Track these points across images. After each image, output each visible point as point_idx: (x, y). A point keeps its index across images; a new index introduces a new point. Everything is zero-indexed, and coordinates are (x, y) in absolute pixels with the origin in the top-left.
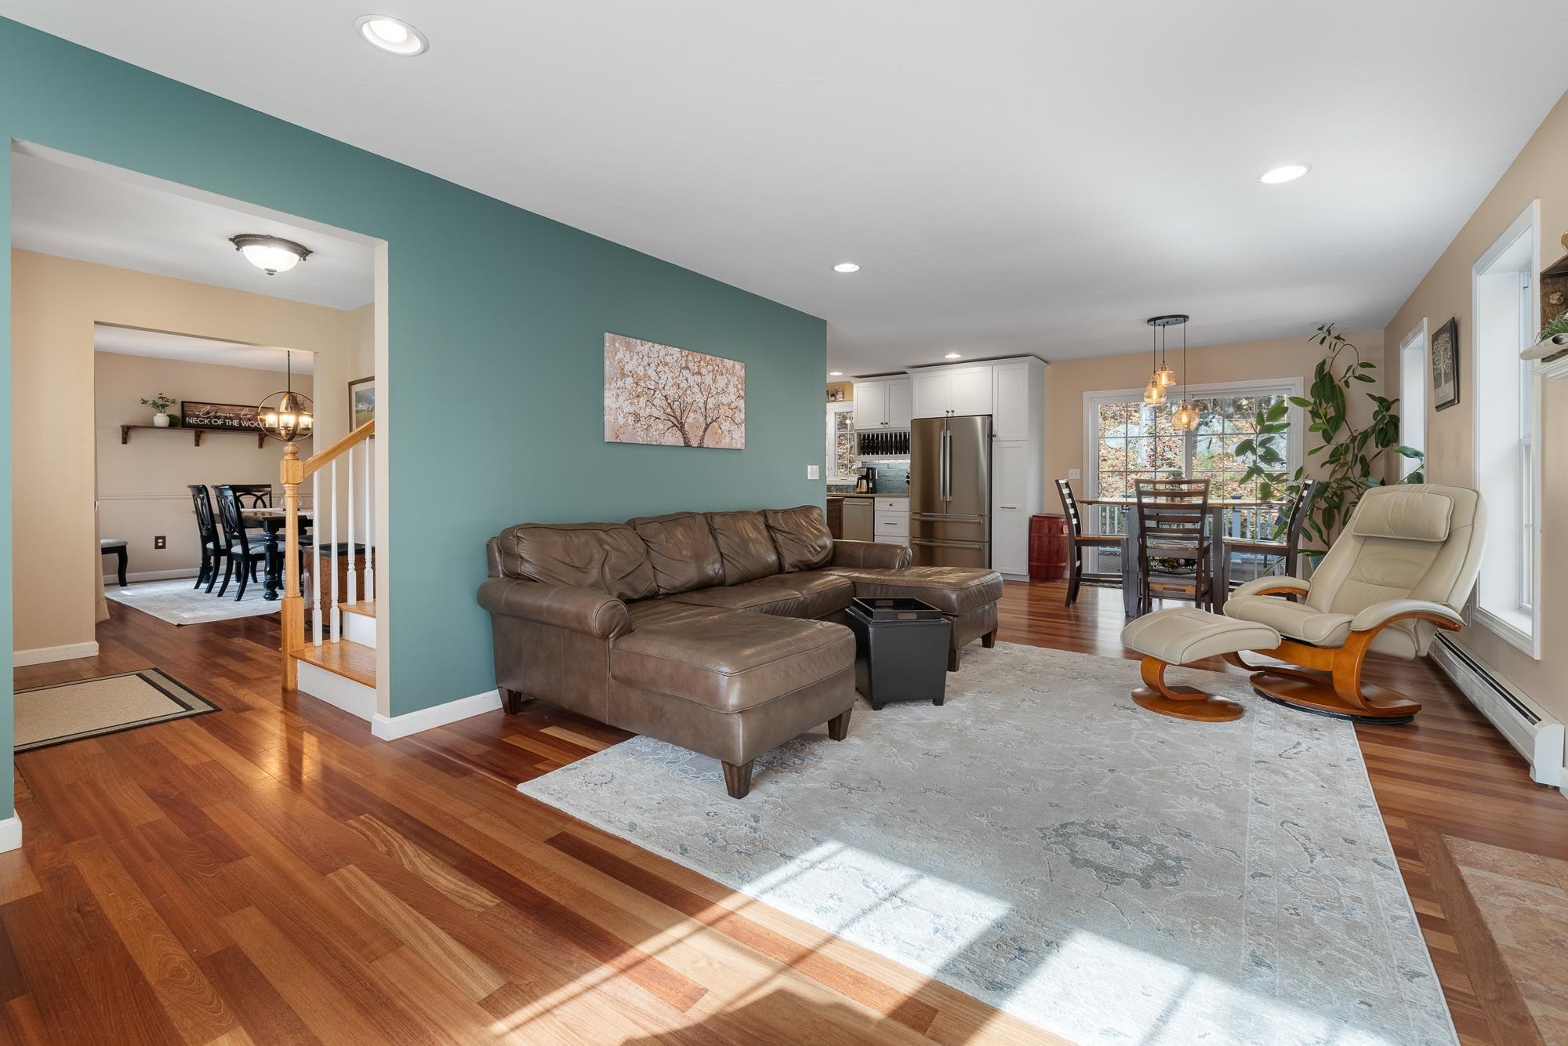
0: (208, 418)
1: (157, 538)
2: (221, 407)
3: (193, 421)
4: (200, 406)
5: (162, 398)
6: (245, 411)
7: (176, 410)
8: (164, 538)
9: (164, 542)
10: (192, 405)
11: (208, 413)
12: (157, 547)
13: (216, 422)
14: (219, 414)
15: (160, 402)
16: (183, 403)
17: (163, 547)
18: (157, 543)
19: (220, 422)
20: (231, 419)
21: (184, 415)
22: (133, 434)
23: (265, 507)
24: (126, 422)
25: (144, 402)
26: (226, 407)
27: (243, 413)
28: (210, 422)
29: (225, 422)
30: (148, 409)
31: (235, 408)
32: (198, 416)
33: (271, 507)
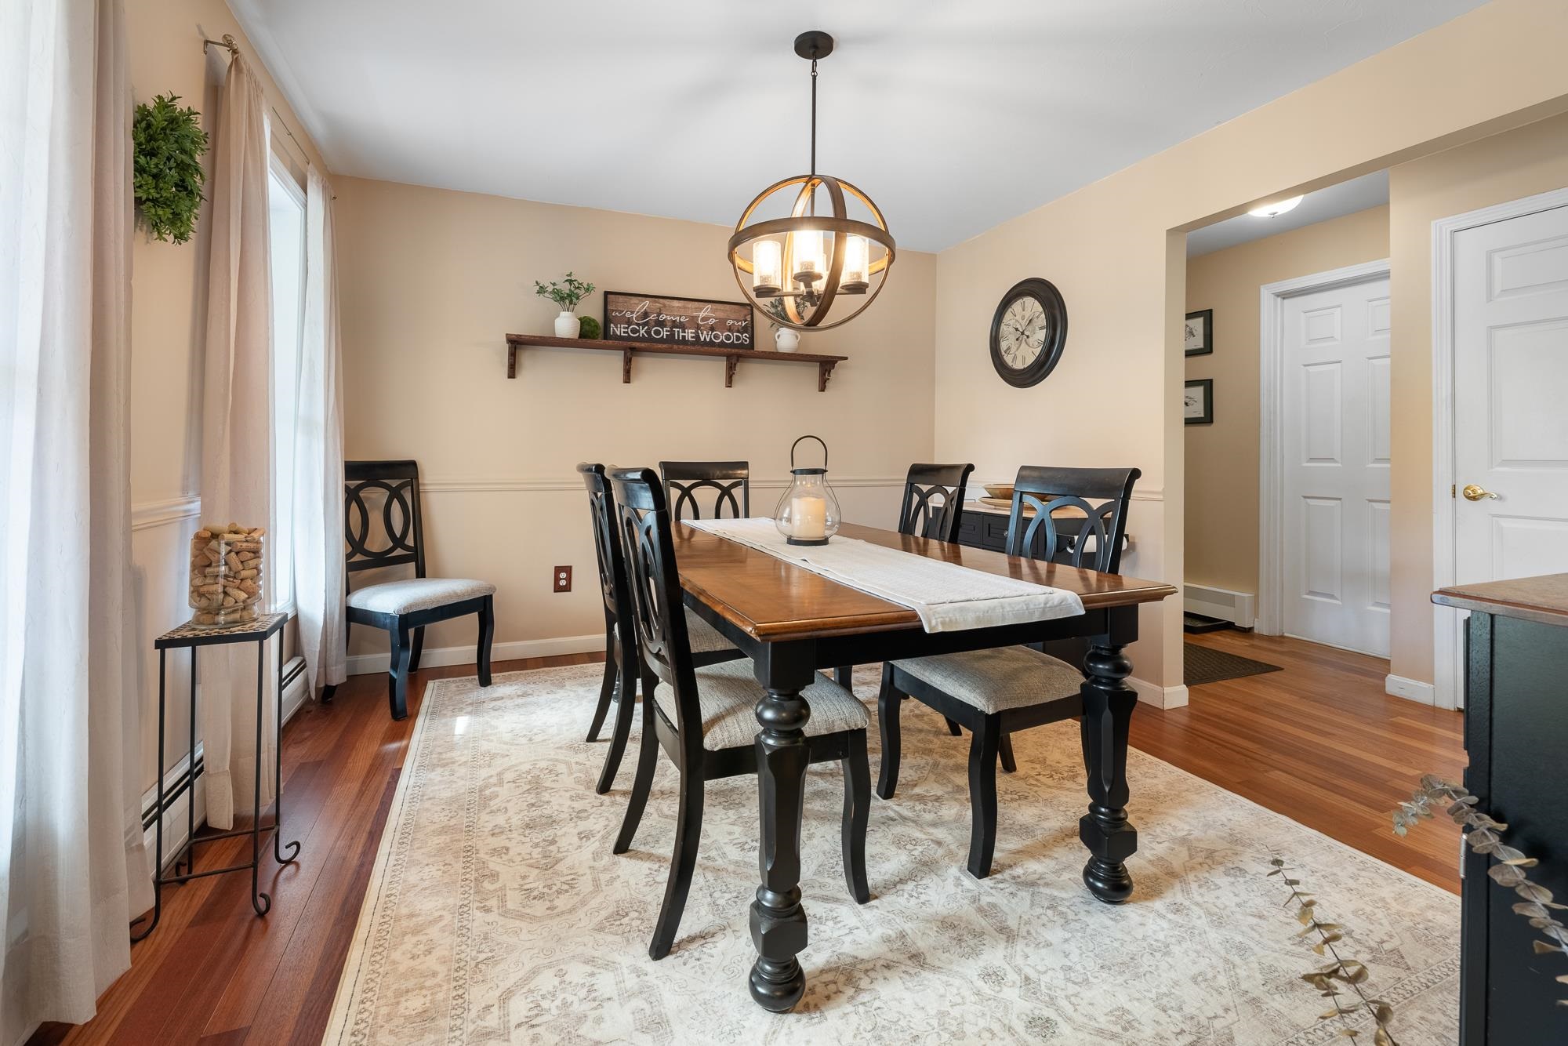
0: (646, 324)
1: (558, 570)
2: (667, 302)
3: (619, 330)
4: (635, 300)
5: (571, 282)
6: (705, 311)
7: (592, 308)
8: (568, 570)
9: (569, 579)
10: (621, 298)
11: (646, 315)
12: (558, 589)
13: (657, 333)
14: (663, 317)
15: (566, 288)
16: (607, 294)
17: (567, 588)
18: (557, 579)
19: (664, 333)
20: (682, 326)
21: (607, 320)
22: (526, 357)
23: (736, 515)
24: (515, 331)
25: (542, 290)
26: (676, 303)
27: (702, 314)
28: (648, 332)
29: (673, 334)
30: (548, 301)
31: (690, 305)
32: (629, 322)
33: (747, 516)
